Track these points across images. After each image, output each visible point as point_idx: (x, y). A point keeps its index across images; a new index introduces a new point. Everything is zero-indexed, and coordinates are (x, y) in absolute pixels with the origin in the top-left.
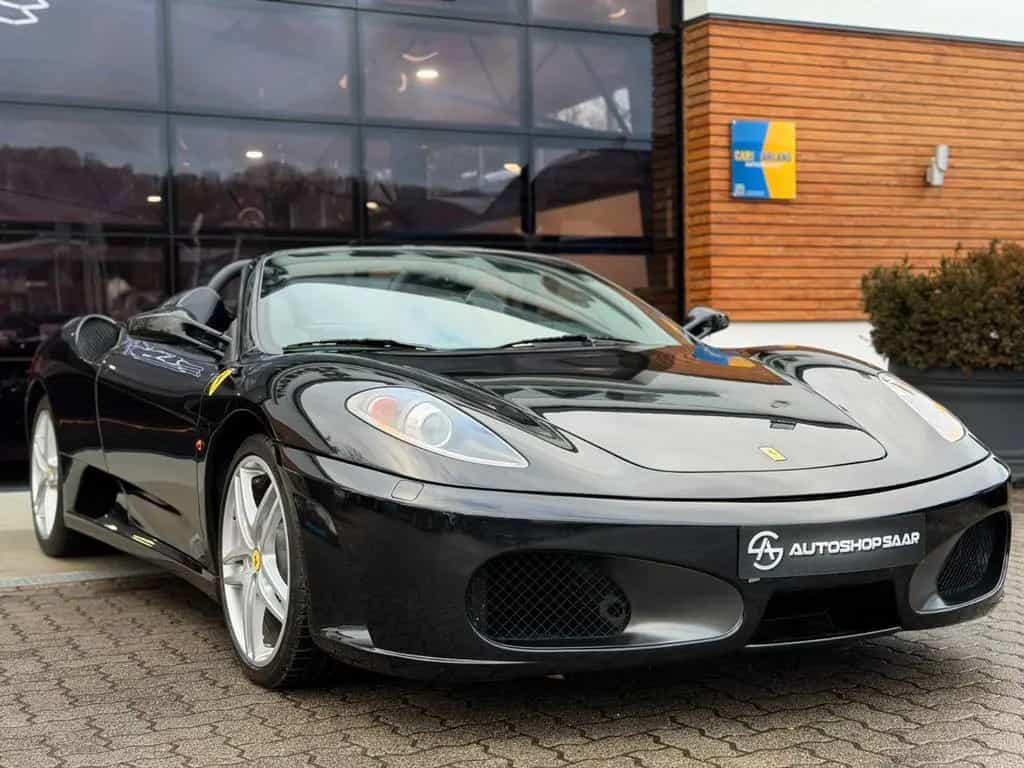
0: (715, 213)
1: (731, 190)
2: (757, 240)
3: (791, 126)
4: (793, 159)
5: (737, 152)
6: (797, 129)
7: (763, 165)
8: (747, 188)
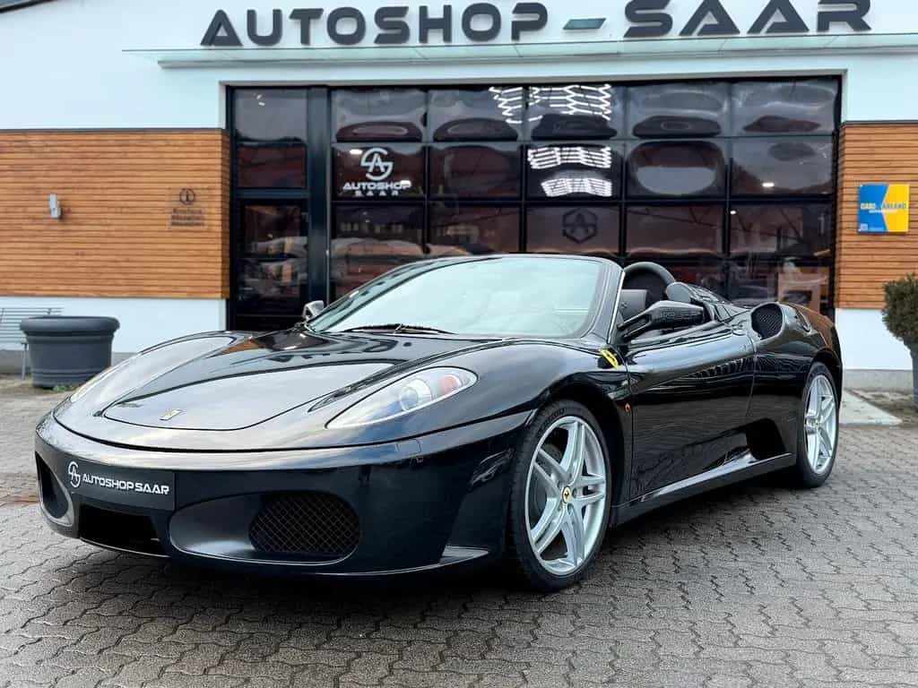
0: (845, 241)
1: (858, 228)
2: (876, 258)
3: (907, 186)
4: (907, 207)
5: (862, 204)
6: (911, 187)
7: (883, 211)
8: (869, 227)
